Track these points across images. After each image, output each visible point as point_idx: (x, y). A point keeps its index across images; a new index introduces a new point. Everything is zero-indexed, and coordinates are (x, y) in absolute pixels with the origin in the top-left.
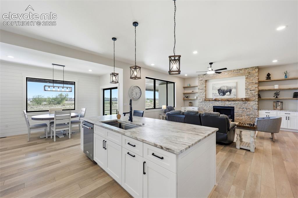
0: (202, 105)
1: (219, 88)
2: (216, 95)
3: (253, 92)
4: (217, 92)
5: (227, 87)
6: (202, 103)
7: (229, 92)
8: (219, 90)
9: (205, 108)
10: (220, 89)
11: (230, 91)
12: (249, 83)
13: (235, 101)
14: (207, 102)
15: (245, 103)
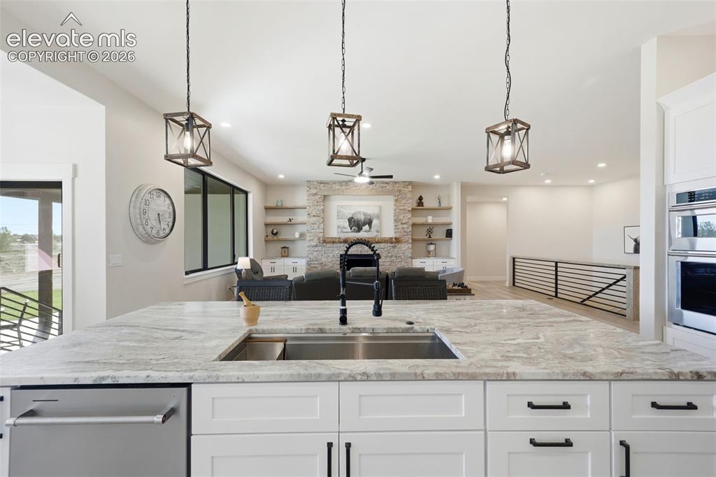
0: (315, 253)
1: (350, 216)
2: (345, 230)
3: (405, 226)
4: (347, 224)
5: (365, 214)
6: (316, 249)
7: (367, 225)
8: (350, 220)
9: (324, 260)
10: (352, 218)
11: (370, 223)
12: (400, 210)
13: (381, 242)
14: (328, 245)
15: (394, 247)
